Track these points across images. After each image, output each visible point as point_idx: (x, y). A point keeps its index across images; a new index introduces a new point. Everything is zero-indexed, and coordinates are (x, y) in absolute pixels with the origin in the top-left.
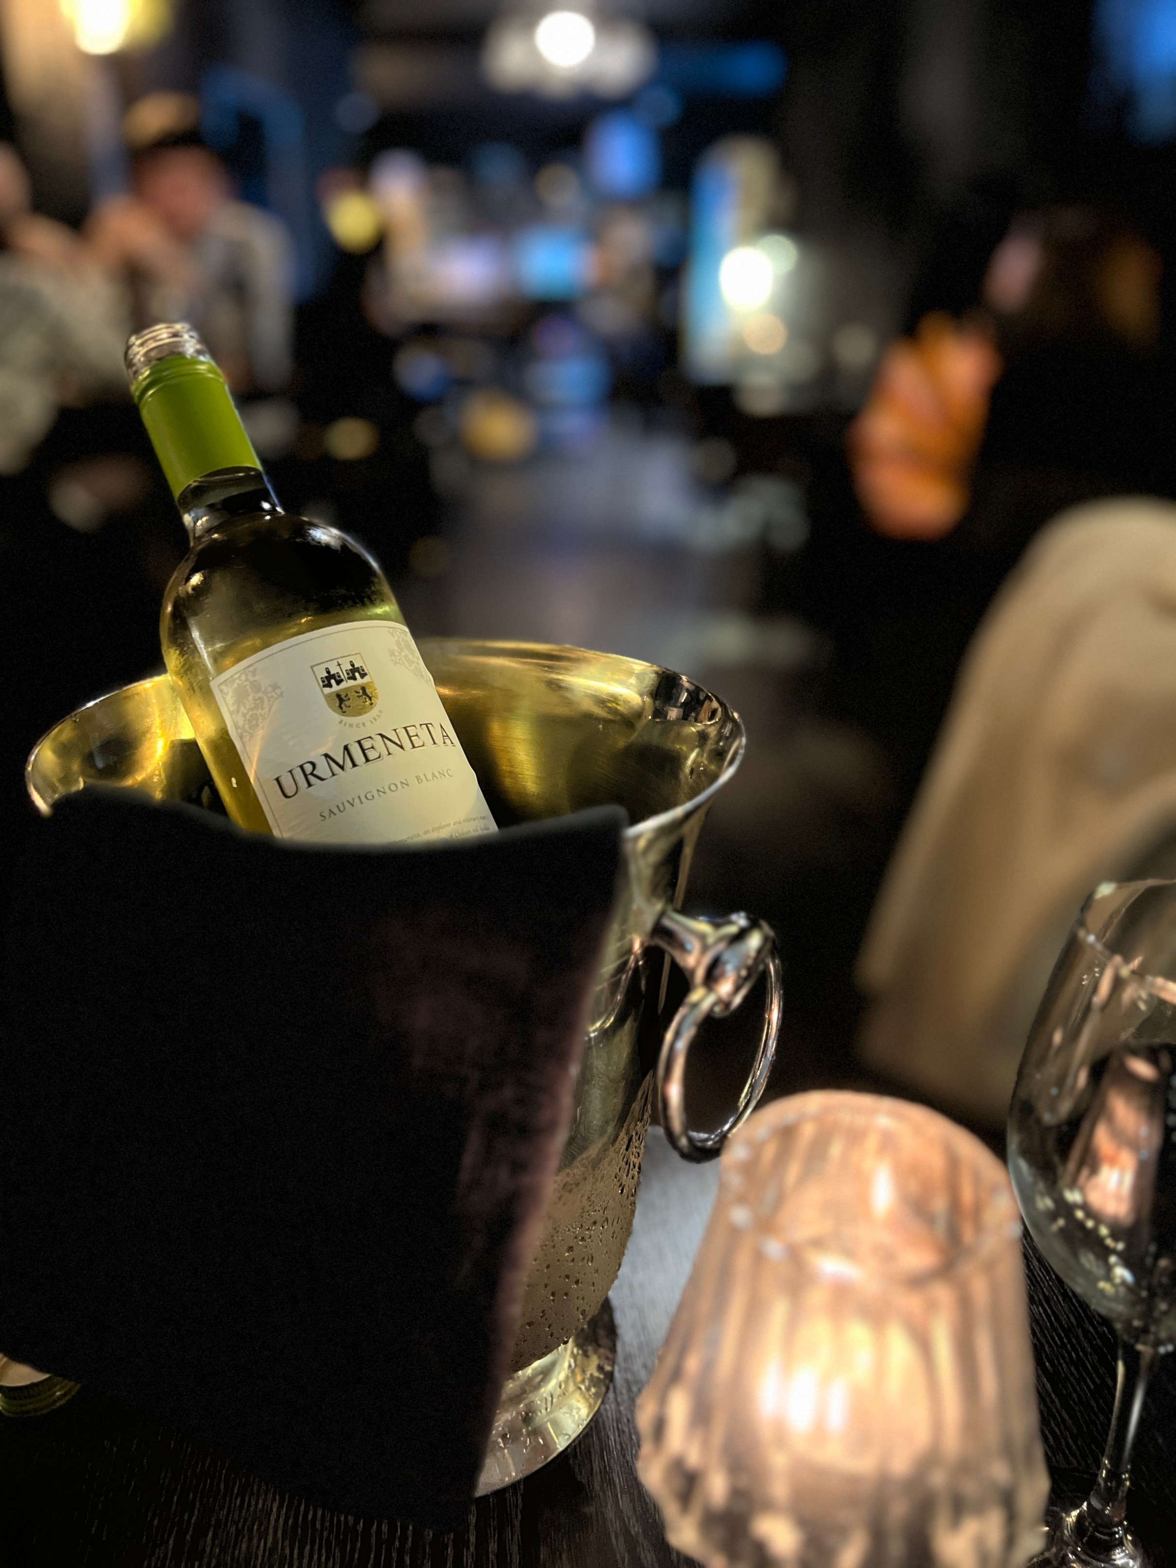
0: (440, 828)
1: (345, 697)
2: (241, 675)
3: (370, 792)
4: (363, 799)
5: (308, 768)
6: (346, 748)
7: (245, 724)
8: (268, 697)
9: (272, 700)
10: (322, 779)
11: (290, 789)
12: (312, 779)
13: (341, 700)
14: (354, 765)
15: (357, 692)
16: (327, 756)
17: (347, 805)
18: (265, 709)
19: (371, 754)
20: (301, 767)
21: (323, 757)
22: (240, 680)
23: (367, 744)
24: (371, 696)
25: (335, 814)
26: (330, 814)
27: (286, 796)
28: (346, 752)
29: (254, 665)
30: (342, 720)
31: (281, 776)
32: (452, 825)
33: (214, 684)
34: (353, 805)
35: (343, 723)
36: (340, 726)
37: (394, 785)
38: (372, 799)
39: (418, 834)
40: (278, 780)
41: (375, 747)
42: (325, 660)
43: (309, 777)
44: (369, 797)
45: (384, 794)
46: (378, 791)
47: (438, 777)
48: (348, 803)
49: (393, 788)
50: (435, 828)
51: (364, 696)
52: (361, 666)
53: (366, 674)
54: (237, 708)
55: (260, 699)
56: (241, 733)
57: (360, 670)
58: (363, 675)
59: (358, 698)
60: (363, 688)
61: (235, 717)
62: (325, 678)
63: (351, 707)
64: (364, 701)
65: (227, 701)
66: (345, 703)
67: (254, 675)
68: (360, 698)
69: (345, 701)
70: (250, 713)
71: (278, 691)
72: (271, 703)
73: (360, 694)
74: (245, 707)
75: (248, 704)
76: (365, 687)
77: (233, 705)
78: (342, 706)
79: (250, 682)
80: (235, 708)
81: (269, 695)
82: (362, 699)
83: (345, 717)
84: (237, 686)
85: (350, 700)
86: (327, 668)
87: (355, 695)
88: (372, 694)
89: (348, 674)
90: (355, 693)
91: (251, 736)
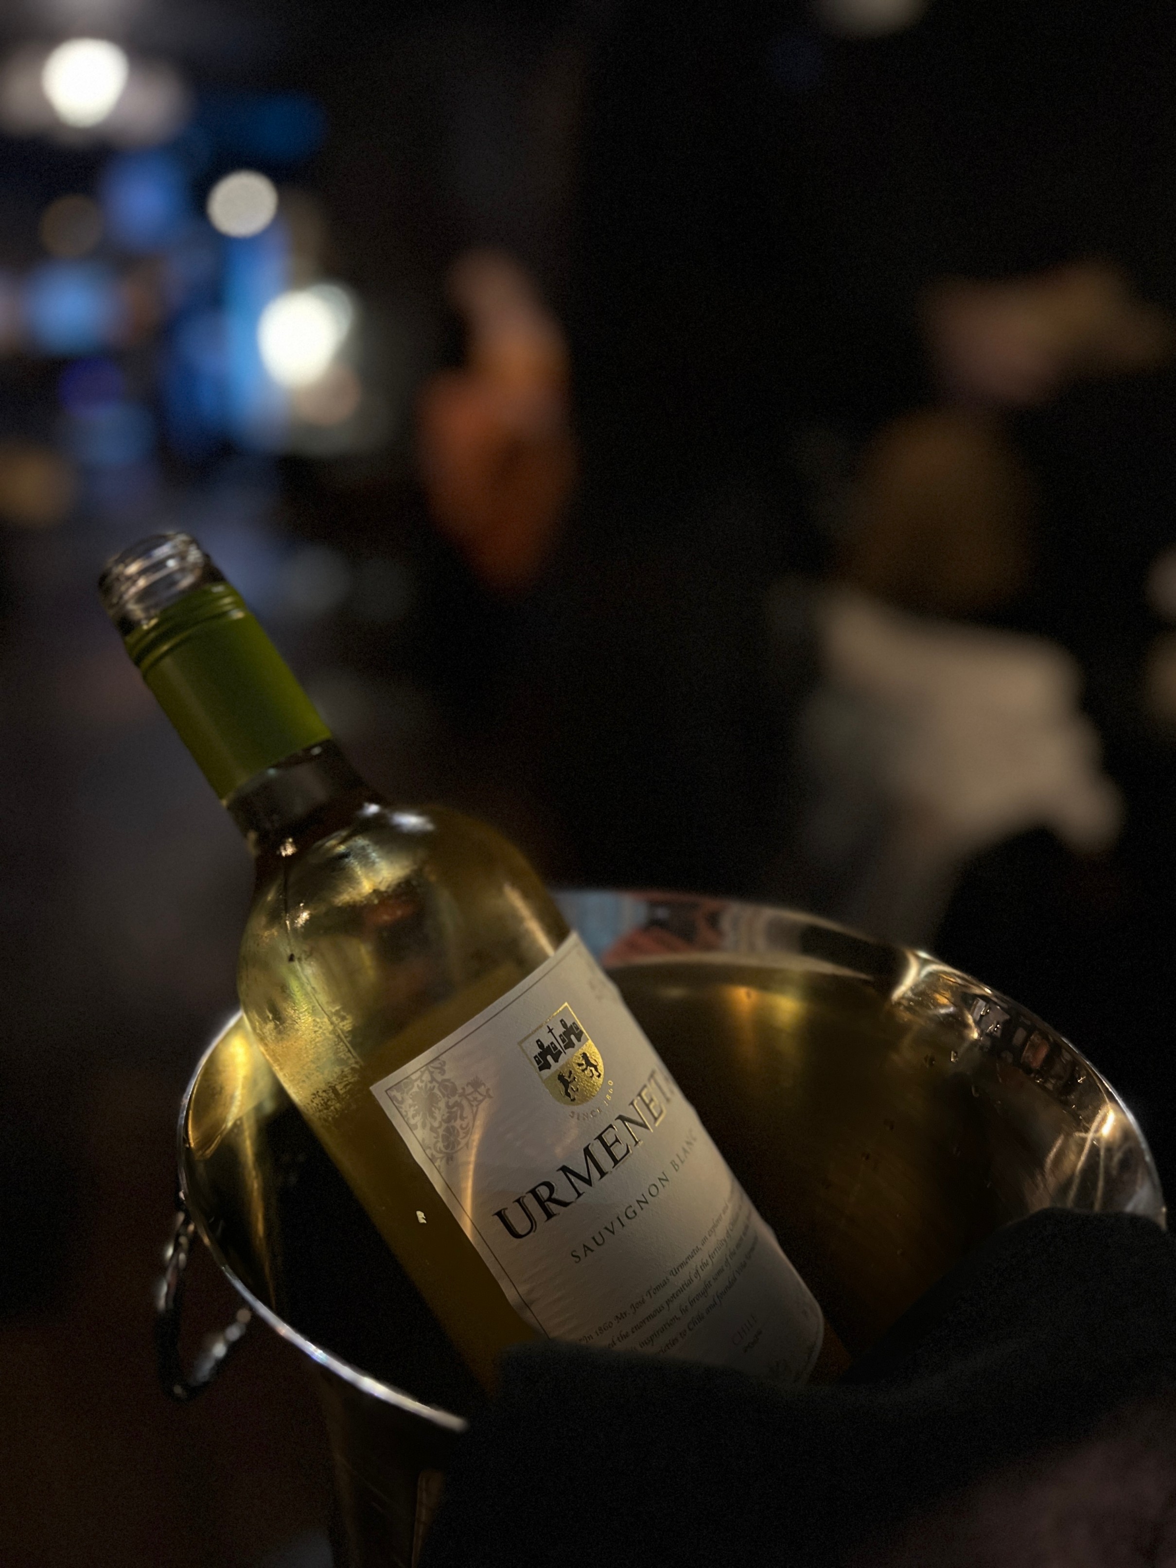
0: (715, 1226)
1: (569, 1077)
2: (423, 1073)
3: (631, 1206)
4: (624, 1219)
5: (544, 1192)
6: (587, 1152)
7: (437, 1142)
8: (468, 1100)
9: (475, 1103)
10: (565, 1204)
11: (521, 1224)
12: (553, 1207)
13: (566, 1083)
14: (603, 1174)
15: (580, 1065)
16: (565, 1169)
17: (606, 1233)
18: (466, 1118)
19: (618, 1151)
20: (533, 1192)
21: (561, 1172)
22: (422, 1081)
23: (609, 1138)
24: (595, 1064)
25: (592, 1251)
26: (585, 1251)
27: (517, 1236)
28: (588, 1158)
29: (440, 1058)
30: (573, 1113)
31: (505, 1209)
32: (723, 1216)
33: (378, 1089)
34: (613, 1233)
35: (576, 1116)
36: (574, 1121)
37: (654, 1187)
38: (634, 1217)
39: (697, 1247)
40: (500, 1215)
41: (619, 1138)
42: (533, 1028)
43: (547, 1205)
44: (630, 1215)
45: (646, 1205)
46: (638, 1202)
47: (689, 1150)
48: (606, 1231)
49: (654, 1191)
50: (711, 1230)
51: (589, 1067)
52: (574, 1023)
53: (581, 1032)
54: (422, 1120)
55: (457, 1104)
56: (432, 1155)
57: (573, 1028)
58: (579, 1035)
59: (583, 1073)
60: (585, 1056)
61: (420, 1133)
62: (539, 1057)
63: (579, 1090)
64: (591, 1075)
65: (403, 1111)
66: (571, 1086)
67: (443, 1072)
68: (586, 1072)
69: (571, 1082)
70: (444, 1125)
71: (482, 1089)
72: (475, 1109)
73: (584, 1067)
74: (434, 1118)
75: (440, 1113)
76: (586, 1052)
77: (414, 1116)
78: (569, 1091)
79: (437, 1082)
80: (417, 1120)
81: (470, 1097)
82: (588, 1073)
83: (577, 1108)
84: (418, 1090)
85: (576, 1080)
86: (538, 1041)
87: (578, 1069)
88: (596, 1059)
89: (563, 1041)
90: (578, 1067)
91: (450, 1158)
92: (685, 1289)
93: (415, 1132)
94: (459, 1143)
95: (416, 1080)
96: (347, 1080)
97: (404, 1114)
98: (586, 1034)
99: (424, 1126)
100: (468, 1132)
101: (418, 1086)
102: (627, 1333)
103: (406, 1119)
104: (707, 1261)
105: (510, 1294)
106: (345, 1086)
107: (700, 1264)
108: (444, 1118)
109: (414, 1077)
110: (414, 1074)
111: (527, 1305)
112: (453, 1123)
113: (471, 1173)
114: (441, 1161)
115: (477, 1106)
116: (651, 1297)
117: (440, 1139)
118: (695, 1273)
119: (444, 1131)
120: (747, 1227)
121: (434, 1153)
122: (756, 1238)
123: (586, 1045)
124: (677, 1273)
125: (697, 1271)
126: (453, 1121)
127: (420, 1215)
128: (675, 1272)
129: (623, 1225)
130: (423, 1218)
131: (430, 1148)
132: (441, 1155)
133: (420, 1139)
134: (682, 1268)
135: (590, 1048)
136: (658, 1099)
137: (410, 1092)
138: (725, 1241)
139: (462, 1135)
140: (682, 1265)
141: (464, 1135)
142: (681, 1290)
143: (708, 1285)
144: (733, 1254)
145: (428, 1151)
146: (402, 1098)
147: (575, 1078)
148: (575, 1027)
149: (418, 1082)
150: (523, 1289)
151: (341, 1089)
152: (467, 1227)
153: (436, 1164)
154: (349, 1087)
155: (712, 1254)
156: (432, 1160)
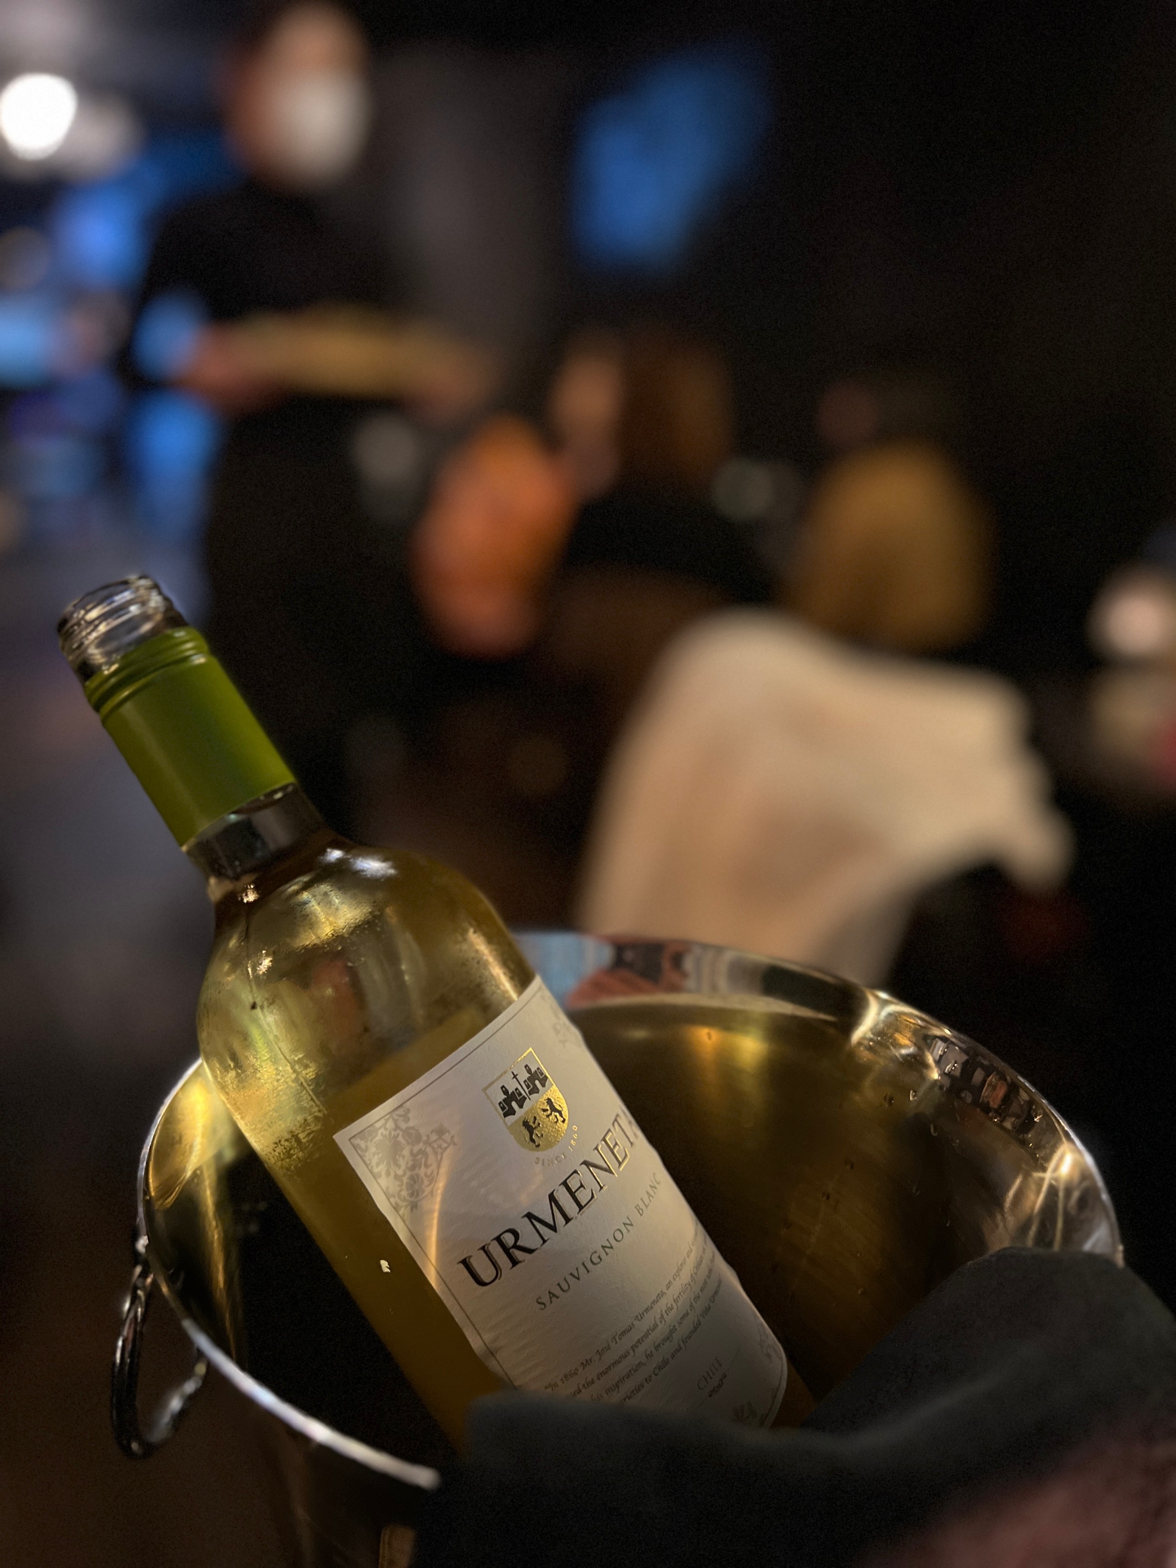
0: (679, 1270)
1: (534, 1123)
2: (387, 1121)
3: (596, 1252)
4: (589, 1265)
5: (509, 1239)
6: (552, 1198)
7: (401, 1191)
8: (433, 1148)
9: (439, 1151)
10: (530, 1251)
11: (486, 1272)
12: (518, 1254)
13: (530, 1129)
14: (567, 1220)
15: (545, 1110)
16: (530, 1216)
17: (572, 1281)
18: (431, 1165)
19: (583, 1196)
20: (498, 1239)
21: (526, 1219)
22: (386, 1129)
23: (574, 1184)
24: (560, 1109)
25: (558, 1297)
26: (551, 1298)
27: (481, 1283)
28: (553, 1204)
29: (404, 1105)
30: (538, 1159)
31: (470, 1257)
32: (687, 1259)
33: (341, 1138)
34: (578, 1279)
35: (540, 1162)
36: (538, 1168)
37: (619, 1232)
38: (599, 1263)
39: (662, 1291)
40: (465, 1263)
41: (584, 1184)
42: (497, 1075)
43: (512, 1251)
44: (596, 1260)
45: (611, 1250)
46: (603, 1247)
47: (652, 1194)
48: (571, 1277)
49: (619, 1236)
50: (675, 1274)
51: (553, 1112)
52: (538, 1069)
53: (546, 1078)
54: (386, 1168)
55: (421, 1152)
56: (396, 1203)
57: (537, 1073)
58: (544, 1081)
59: (548, 1119)
60: (549, 1101)
61: (384, 1181)
62: (503, 1103)
63: (544, 1135)
64: (556, 1120)
65: (366, 1159)
66: (536, 1132)
67: (406, 1119)
68: (551, 1118)
69: (535, 1128)
70: (409, 1173)
71: (447, 1136)
72: (439, 1157)
73: (549, 1112)
74: (399, 1166)
75: (404, 1162)
76: (550, 1098)
77: (378, 1165)
78: (533, 1137)
79: (401, 1130)
80: (381, 1169)
81: (435, 1145)
82: (552, 1119)
83: (540, 1154)
84: (381, 1138)
85: (541, 1125)
86: (503, 1087)
87: (543, 1115)
88: (561, 1105)
89: (528, 1087)
90: (543, 1113)
91: (414, 1206)
92: (650, 1334)
93: (379, 1180)
94: (423, 1191)
95: (380, 1128)
96: (309, 1129)
97: (368, 1162)
98: (551, 1079)
99: (388, 1174)
100: (432, 1179)
101: (382, 1134)
102: (593, 1379)
103: (370, 1168)
104: (672, 1305)
105: (475, 1343)
106: (309, 1134)
107: (664, 1308)
108: (409, 1165)
109: (378, 1125)
110: (378, 1122)
111: (492, 1354)
112: (417, 1171)
113: (435, 1222)
114: (406, 1209)
115: (442, 1153)
116: (616, 1343)
117: (404, 1187)
118: (660, 1318)
119: (408, 1179)
120: (710, 1271)
121: (398, 1201)
122: (720, 1282)
123: (551, 1091)
124: (642, 1318)
125: (662, 1315)
126: (417, 1169)
127: (384, 1264)
128: (640, 1317)
129: (588, 1271)
130: (387, 1267)
131: (394, 1196)
132: (405, 1204)
133: (384, 1188)
134: (647, 1313)
135: (554, 1092)
136: (622, 1142)
137: (374, 1141)
138: (690, 1285)
139: (426, 1182)
140: (647, 1310)
141: (428, 1183)
142: (646, 1335)
143: (673, 1330)
144: (697, 1298)
145: (392, 1200)
146: (366, 1146)
147: (539, 1124)
148: (539, 1072)
149: (382, 1131)
150: (487, 1337)
151: (304, 1138)
152: (432, 1277)
153: (401, 1212)
154: (312, 1136)
155: (677, 1298)
156: (396, 1208)
